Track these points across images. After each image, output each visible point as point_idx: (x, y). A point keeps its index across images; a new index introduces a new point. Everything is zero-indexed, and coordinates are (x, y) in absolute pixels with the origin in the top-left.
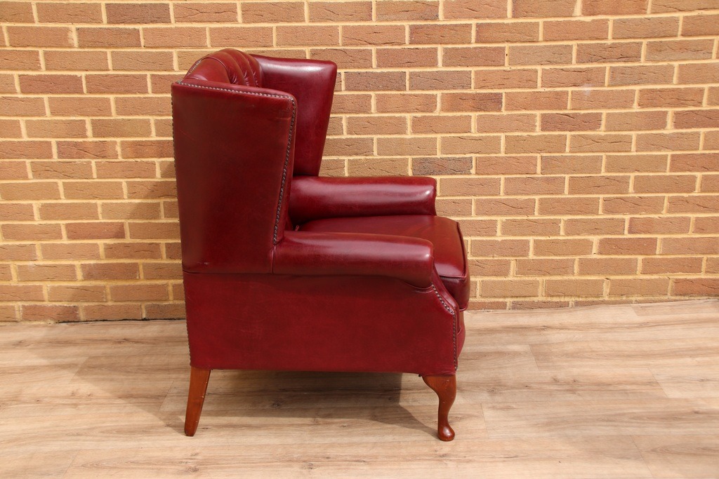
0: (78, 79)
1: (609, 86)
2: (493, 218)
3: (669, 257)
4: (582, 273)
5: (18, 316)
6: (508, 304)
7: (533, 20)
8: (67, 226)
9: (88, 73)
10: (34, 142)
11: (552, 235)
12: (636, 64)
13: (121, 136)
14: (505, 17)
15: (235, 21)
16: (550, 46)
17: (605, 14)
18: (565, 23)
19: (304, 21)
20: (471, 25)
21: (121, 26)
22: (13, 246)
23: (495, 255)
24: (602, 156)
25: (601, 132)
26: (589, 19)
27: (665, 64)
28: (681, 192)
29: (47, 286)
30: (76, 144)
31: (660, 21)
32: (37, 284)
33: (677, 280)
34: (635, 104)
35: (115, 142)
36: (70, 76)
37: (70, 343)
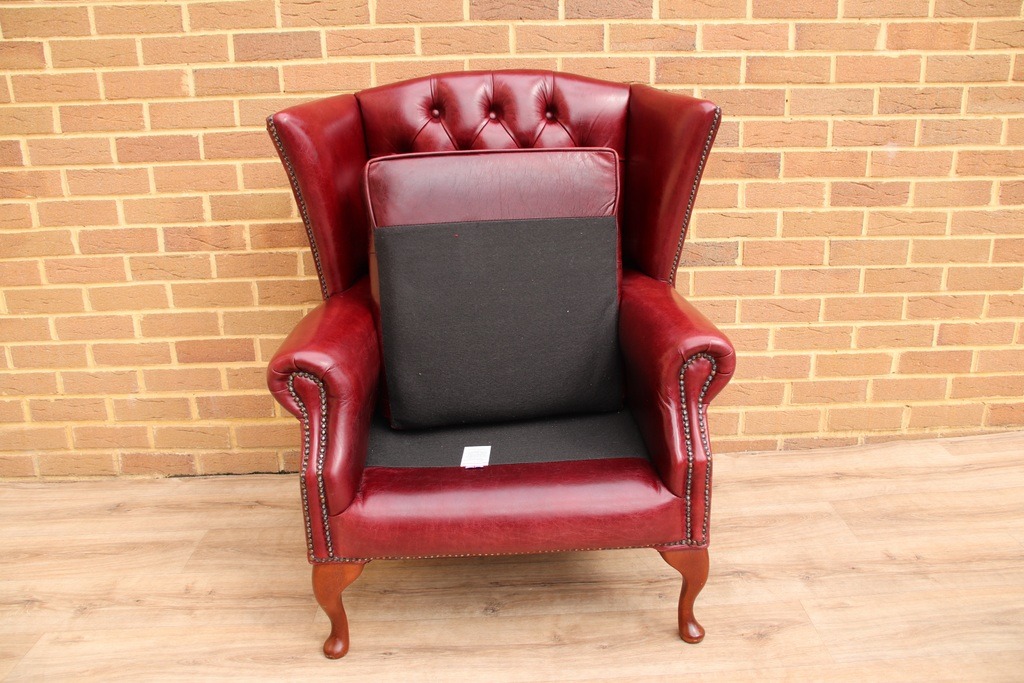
0: (193, 141)
1: (920, 145)
2: (764, 326)
3: (985, 375)
4: (876, 398)
5: (117, 467)
6: (778, 443)
7: (823, 54)
8: (178, 344)
9: (208, 131)
10: (135, 230)
11: (840, 348)
12: (954, 117)
13: (251, 218)
14: (785, 48)
15: (412, 52)
16: (844, 91)
17: (916, 48)
18: (865, 59)
19: (508, 51)
20: (739, 58)
21: (254, 65)
22: (107, 373)
23: (765, 377)
24: (908, 241)
25: (908, 208)
26: (895, 54)
27: (991, 117)
28: (1005, 290)
29: (152, 427)
30: (189, 231)
31: (987, 61)
32: (140, 424)
33: (993, 405)
34: (952, 171)
35: (243, 227)
36: (183, 136)
37: (184, 508)
